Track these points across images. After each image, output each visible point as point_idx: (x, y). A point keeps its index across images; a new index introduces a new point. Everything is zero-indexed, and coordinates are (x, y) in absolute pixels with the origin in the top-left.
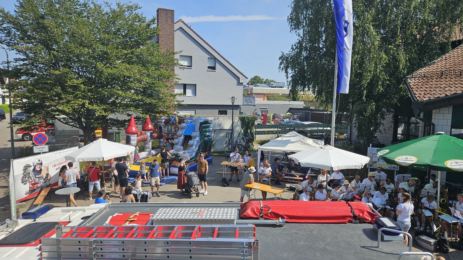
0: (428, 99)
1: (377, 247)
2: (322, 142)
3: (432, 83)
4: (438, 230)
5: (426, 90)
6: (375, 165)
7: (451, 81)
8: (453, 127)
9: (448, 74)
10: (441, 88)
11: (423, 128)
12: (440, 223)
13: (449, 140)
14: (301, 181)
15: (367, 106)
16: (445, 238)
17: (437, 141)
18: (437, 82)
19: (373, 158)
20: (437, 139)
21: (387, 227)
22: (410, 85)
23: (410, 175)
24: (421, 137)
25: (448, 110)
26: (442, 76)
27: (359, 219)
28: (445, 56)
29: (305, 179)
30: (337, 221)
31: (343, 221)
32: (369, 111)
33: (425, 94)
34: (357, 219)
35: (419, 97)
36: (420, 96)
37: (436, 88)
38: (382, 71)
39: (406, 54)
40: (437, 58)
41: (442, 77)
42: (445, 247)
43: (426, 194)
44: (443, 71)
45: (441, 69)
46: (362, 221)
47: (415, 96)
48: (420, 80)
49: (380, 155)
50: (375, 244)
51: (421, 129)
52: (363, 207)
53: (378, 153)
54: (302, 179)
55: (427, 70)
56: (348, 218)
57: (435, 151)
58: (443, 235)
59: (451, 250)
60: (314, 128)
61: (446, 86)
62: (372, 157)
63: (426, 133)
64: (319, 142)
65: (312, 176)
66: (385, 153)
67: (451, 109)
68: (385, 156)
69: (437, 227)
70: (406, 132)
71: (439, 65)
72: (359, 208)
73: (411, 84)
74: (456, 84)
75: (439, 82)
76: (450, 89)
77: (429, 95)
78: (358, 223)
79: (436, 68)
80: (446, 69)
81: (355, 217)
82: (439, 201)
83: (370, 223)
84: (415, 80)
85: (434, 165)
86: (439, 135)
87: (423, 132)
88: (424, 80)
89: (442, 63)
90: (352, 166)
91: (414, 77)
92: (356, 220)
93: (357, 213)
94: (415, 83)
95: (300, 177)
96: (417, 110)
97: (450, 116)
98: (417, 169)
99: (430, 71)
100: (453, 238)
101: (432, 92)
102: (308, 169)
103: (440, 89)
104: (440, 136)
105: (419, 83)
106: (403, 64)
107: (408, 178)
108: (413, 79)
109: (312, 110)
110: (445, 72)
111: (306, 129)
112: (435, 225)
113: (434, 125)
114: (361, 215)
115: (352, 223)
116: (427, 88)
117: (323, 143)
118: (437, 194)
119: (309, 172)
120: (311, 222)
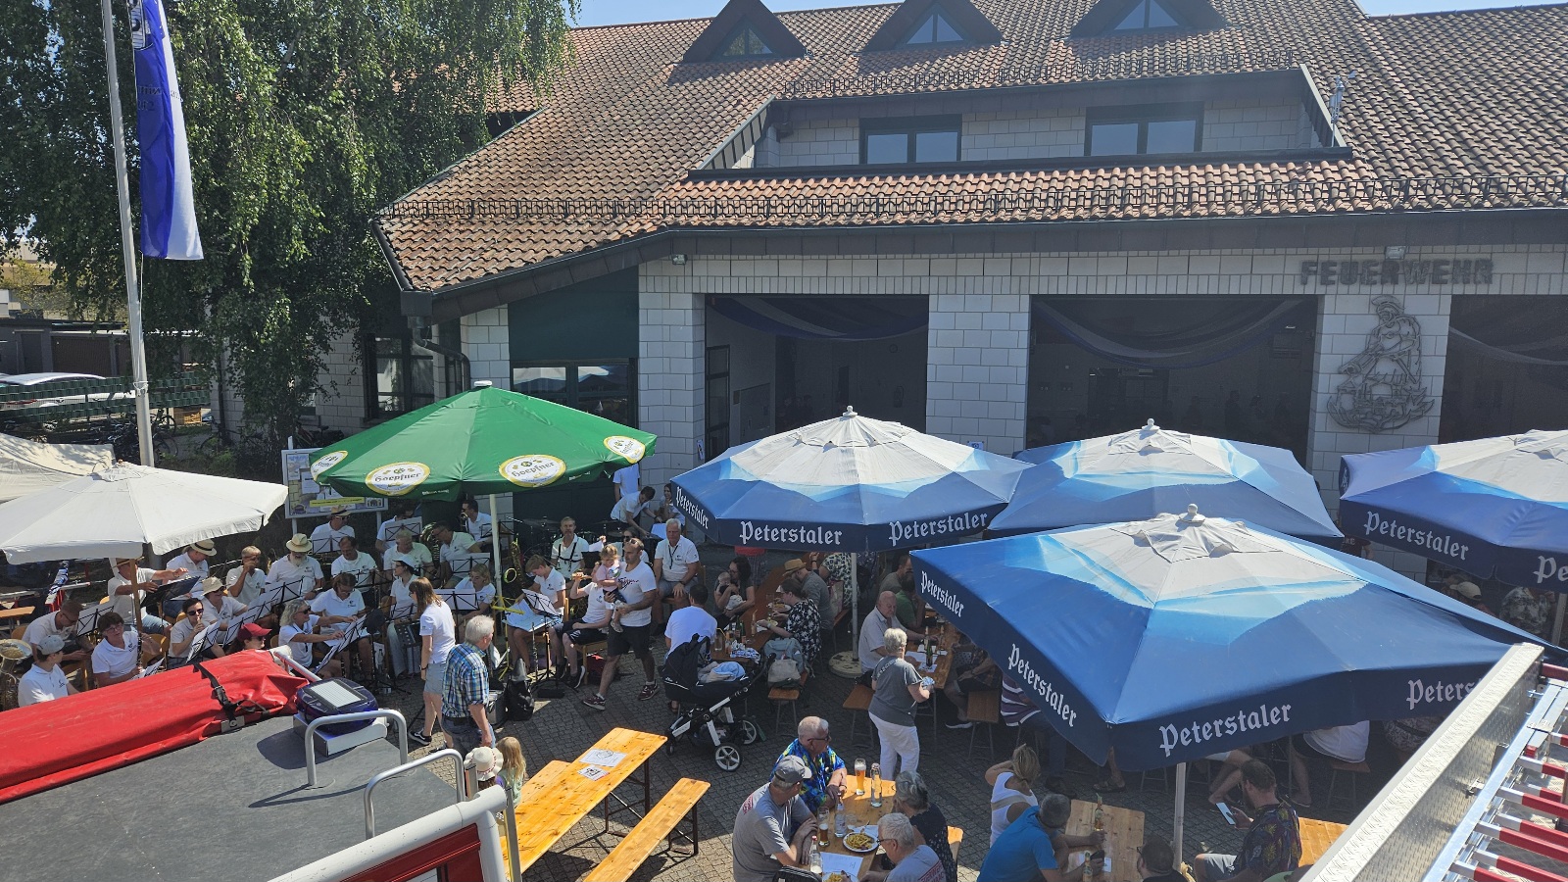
0: (441, 284)
1: (308, 785)
2: (102, 453)
3: (448, 236)
4: (505, 659)
5: (435, 256)
6: (311, 505)
7: (497, 233)
8: (515, 363)
9: (487, 211)
10: (474, 251)
11: (443, 370)
12: (506, 639)
13: (506, 403)
14: (26, 619)
15: (261, 309)
16: (520, 679)
17: (475, 409)
18: (461, 232)
19: (304, 482)
20: (474, 402)
21: (332, 710)
22: (388, 240)
23: (419, 520)
24: (441, 398)
25: (497, 316)
26: (472, 215)
27: (243, 712)
28: (475, 157)
29: (42, 610)
30: (160, 745)
31: (184, 737)
32: (271, 322)
33: (435, 270)
34: (238, 713)
35: (419, 278)
36: (419, 275)
37: (461, 251)
38: (297, 189)
39: (365, 141)
40: (457, 159)
41: (474, 220)
42: (525, 702)
43: (467, 568)
44: (473, 202)
45: (467, 195)
46: (256, 714)
47: (407, 276)
48: (415, 225)
49: (319, 472)
50: (299, 776)
51: (438, 375)
52: (255, 666)
53: (314, 465)
54: (30, 610)
55: (433, 196)
56: (202, 722)
57: (473, 440)
58: (516, 672)
59: (538, 705)
60: (68, 399)
61: (485, 246)
62: (300, 481)
63: (453, 386)
64: (90, 455)
65: (75, 590)
66: (334, 463)
67: (504, 313)
68: (337, 474)
69: (501, 654)
70: (402, 386)
71: (463, 184)
72: (243, 673)
73: (391, 237)
74: (510, 242)
75: (467, 235)
76: (496, 255)
77: (445, 274)
78: (240, 728)
79: (457, 192)
80: (481, 196)
81: (229, 710)
82: (500, 577)
83: (284, 712)
84: (404, 225)
85: (474, 479)
86: (479, 392)
87: (444, 385)
88: (427, 225)
89: (471, 177)
90: (227, 527)
91: (399, 215)
92: (232, 718)
93: (234, 693)
94: (403, 233)
95: (19, 603)
96: (418, 318)
97: (504, 334)
98: (434, 498)
99: (439, 198)
100: (540, 672)
101: (451, 263)
102: (53, 567)
103: (472, 256)
104: (482, 395)
105: (415, 233)
106: (361, 171)
107: (416, 529)
108: (396, 220)
109: (49, 324)
110: (479, 206)
111: (33, 405)
112: (495, 649)
113: (466, 361)
114: (251, 695)
115: (220, 733)
116: (437, 251)
117: (108, 454)
118: (492, 559)
119: (61, 575)
120: (52, 781)
